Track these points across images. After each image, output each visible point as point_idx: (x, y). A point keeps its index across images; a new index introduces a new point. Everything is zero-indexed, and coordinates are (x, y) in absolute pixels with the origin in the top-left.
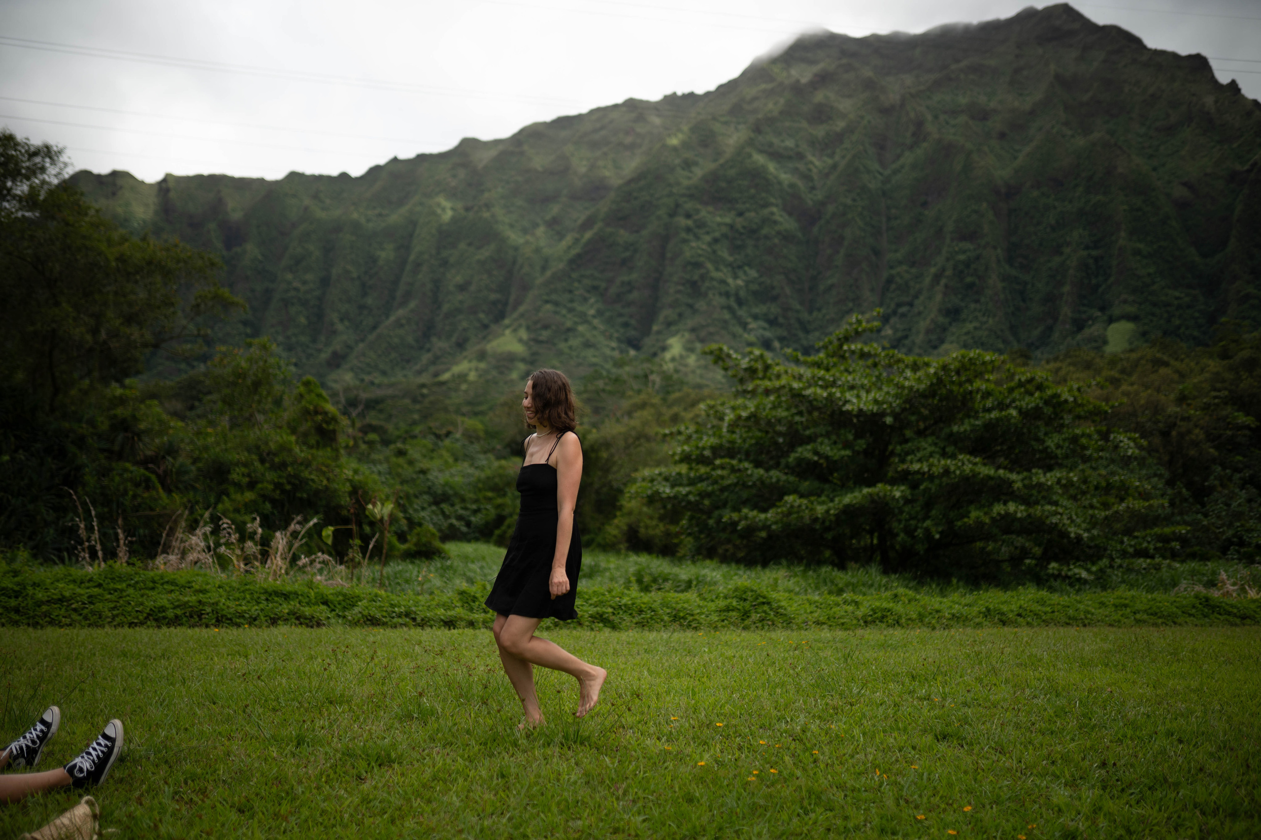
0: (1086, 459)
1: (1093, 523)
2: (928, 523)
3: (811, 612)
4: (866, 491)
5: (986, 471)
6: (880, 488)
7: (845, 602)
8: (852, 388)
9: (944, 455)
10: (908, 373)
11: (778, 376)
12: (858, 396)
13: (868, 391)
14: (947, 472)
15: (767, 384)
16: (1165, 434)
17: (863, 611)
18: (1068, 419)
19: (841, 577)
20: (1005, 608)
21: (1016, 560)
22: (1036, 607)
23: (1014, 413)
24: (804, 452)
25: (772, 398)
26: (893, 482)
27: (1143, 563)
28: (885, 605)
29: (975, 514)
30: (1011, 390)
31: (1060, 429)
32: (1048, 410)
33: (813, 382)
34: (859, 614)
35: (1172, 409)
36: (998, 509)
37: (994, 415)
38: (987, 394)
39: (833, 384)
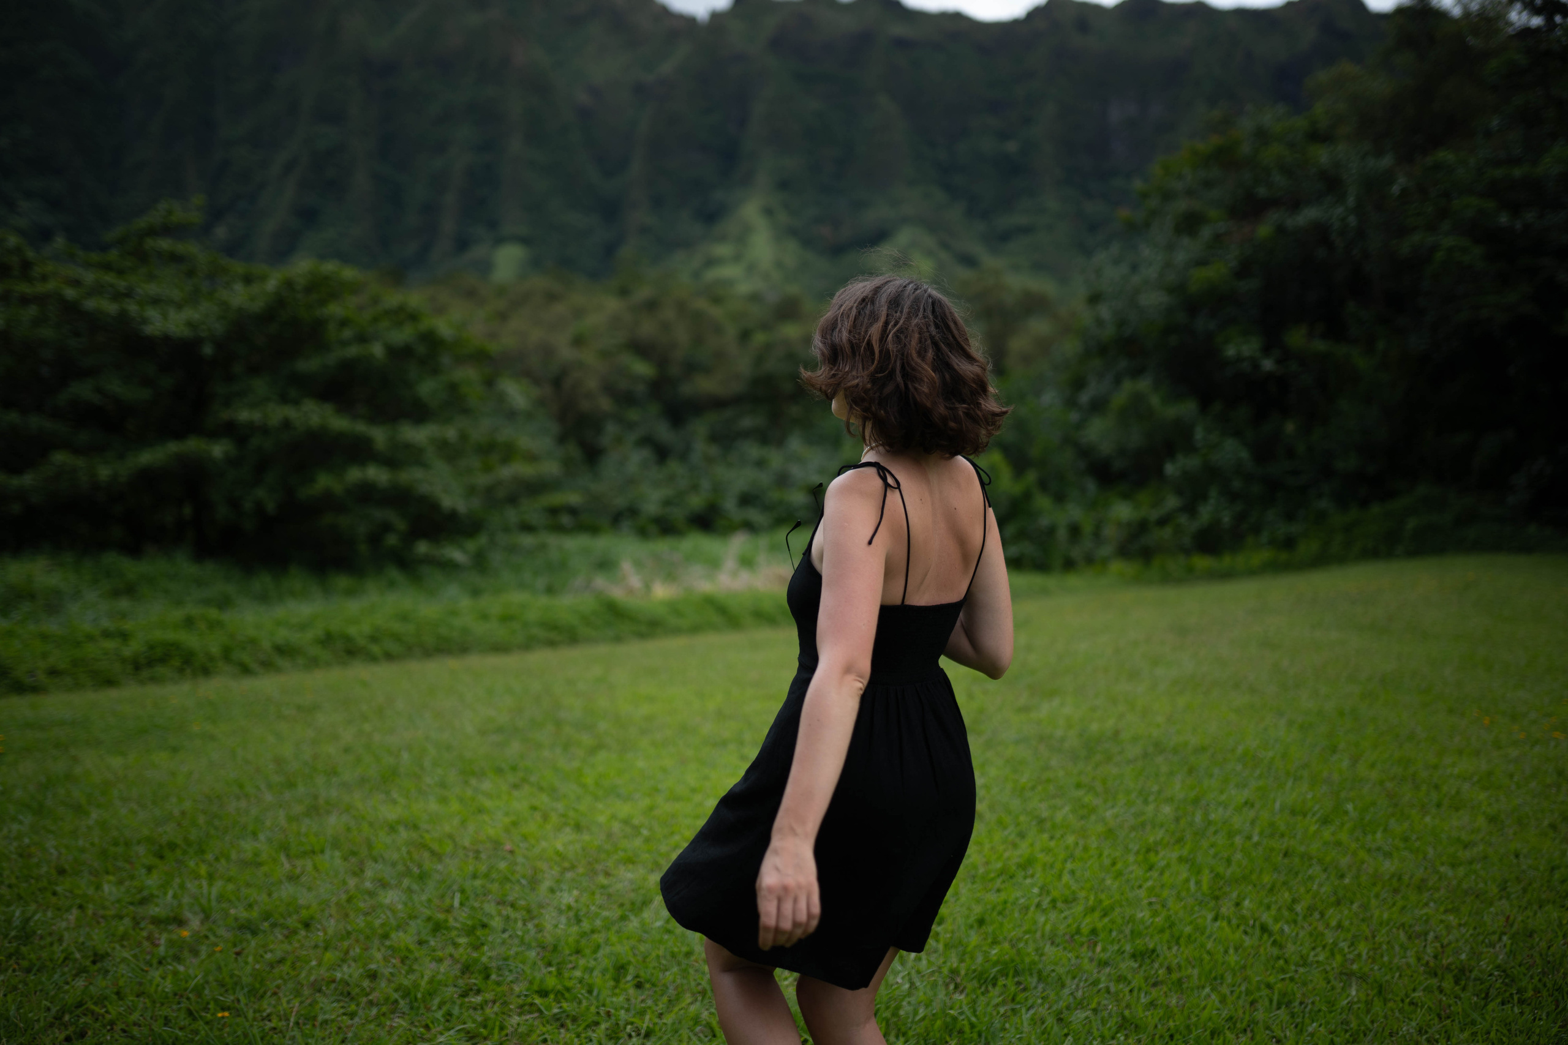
0: (466, 411)
1: (471, 491)
2: (260, 493)
3: (45, 656)
4: (173, 447)
5: (340, 423)
6: (193, 445)
7: (107, 634)
8: (156, 301)
9: (284, 399)
10: (239, 287)
11: (44, 278)
12: (165, 316)
13: (179, 306)
14: (287, 424)
15: (24, 288)
16: (557, 382)
17: (134, 647)
18: (446, 360)
19: (131, 568)
20: (352, 631)
21: (375, 539)
22: (397, 627)
23: (377, 350)
24: (83, 390)
25: (32, 311)
26: (213, 435)
27: (527, 540)
28: (171, 636)
29: (324, 481)
30: (375, 320)
31: (435, 371)
32: (421, 349)
33: (98, 290)
34: (127, 652)
35: (566, 353)
36: (354, 474)
37: (353, 351)
38: (344, 323)
39: (129, 294)
